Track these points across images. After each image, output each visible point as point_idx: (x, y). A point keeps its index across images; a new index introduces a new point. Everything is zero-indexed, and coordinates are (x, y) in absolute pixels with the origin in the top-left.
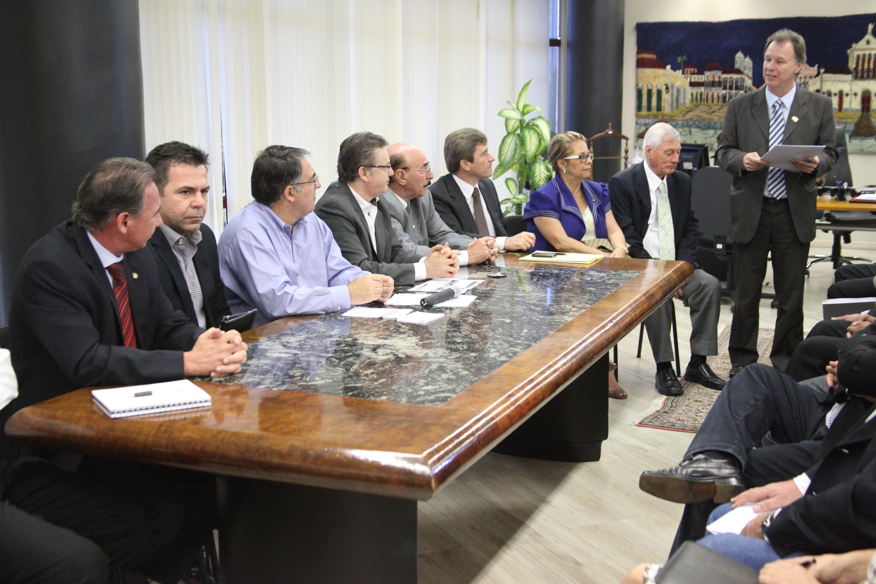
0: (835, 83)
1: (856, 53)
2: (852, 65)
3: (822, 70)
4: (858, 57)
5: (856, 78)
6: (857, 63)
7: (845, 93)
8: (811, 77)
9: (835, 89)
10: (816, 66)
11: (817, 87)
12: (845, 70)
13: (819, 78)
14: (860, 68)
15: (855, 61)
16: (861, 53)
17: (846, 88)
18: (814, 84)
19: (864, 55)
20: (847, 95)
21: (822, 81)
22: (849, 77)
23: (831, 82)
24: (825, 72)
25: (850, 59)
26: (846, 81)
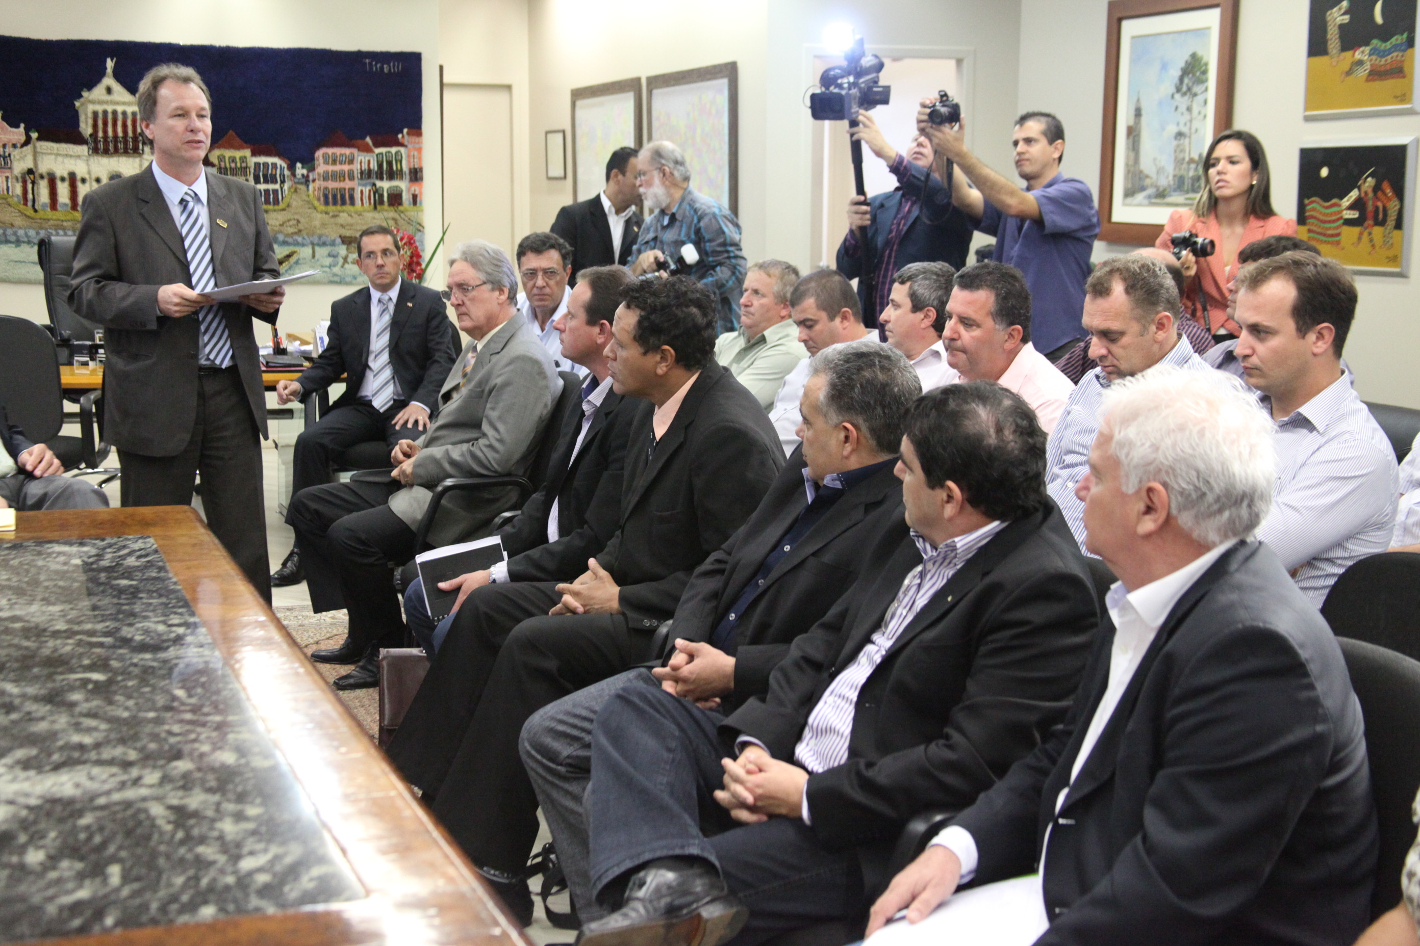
0: (60, 159)
1: (91, 108)
2: (86, 128)
3: (34, 135)
4: (95, 114)
5: (96, 151)
6: (95, 126)
7: (79, 177)
8: (14, 146)
9: (61, 169)
10: (22, 125)
11: (29, 164)
12: (76, 138)
13: (29, 148)
14: (100, 134)
15: (90, 122)
16: (100, 108)
17: (81, 169)
18: (22, 158)
19: (105, 113)
20: (83, 181)
21: (35, 154)
22: (83, 149)
23: (53, 157)
24: (39, 139)
25: (82, 118)
26: (79, 157)
